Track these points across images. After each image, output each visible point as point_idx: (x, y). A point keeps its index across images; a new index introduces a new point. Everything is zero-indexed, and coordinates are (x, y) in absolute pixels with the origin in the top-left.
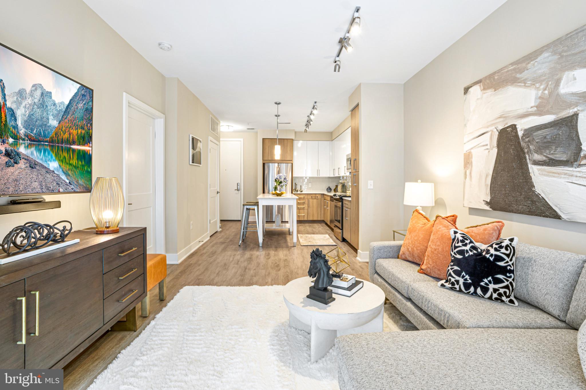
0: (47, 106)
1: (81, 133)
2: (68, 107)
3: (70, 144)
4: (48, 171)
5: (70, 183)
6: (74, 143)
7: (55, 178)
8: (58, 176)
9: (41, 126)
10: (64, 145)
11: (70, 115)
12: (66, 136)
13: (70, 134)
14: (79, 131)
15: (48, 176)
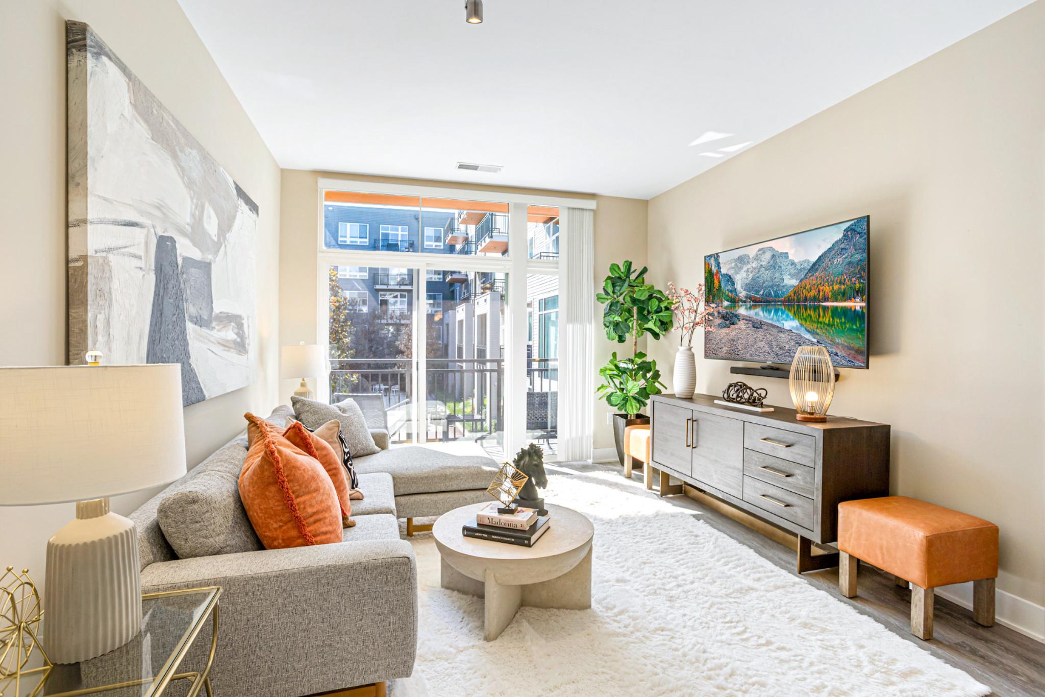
0: (780, 267)
1: (840, 288)
2: (815, 264)
3: (820, 301)
4: (781, 330)
5: (818, 342)
6: (826, 299)
7: (793, 337)
8: (799, 335)
9: (772, 287)
10: (808, 304)
11: (819, 271)
12: (813, 293)
13: (819, 291)
14: (836, 287)
15: (782, 335)
